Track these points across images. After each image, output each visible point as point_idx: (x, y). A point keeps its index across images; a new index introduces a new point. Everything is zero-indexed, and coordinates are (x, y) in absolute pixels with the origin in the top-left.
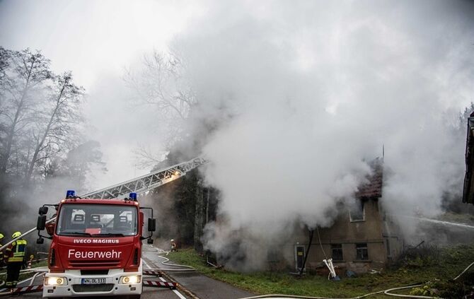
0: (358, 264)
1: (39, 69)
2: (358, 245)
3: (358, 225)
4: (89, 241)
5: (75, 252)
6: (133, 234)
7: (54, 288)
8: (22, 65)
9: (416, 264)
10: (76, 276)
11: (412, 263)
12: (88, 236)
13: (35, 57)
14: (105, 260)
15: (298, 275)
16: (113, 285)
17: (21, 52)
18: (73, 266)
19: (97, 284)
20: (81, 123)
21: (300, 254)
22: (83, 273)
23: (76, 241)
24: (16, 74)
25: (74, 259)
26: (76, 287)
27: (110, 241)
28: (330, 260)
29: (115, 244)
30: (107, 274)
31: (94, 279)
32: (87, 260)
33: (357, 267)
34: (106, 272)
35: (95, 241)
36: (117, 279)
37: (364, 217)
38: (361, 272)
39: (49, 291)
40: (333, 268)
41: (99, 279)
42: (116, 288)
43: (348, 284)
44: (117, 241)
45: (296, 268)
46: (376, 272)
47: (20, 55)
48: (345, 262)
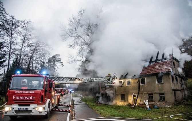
0: (160, 103)
1: (31, 27)
2: (160, 94)
3: (160, 85)
4: (22, 92)
5: (16, 97)
6: (41, 89)
7: (7, 112)
8: (24, 26)
9: (188, 103)
10: (16, 107)
11: (186, 103)
12: (22, 90)
13: (28, 22)
14: (28, 100)
15: (133, 107)
16: (32, 111)
17: (23, 21)
18: (15, 102)
19: (25, 111)
20: (47, 47)
21: (135, 98)
22: (19, 105)
23: (16, 92)
24: (22, 29)
25: (15, 100)
26: (16, 111)
27: (30, 92)
28: (147, 101)
29: (33, 93)
30: (29, 106)
31: (23, 108)
32: (21, 100)
33: (160, 104)
34: (29, 105)
35: (24, 92)
36: (33, 108)
37: (163, 81)
38: (162, 106)
39: (5, 113)
40: (148, 104)
41: (25, 108)
42: (33, 112)
43: (153, 112)
44: (34, 92)
45: (133, 104)
46: (168, 106)
47: (23, 22)
48: (154, 102)
